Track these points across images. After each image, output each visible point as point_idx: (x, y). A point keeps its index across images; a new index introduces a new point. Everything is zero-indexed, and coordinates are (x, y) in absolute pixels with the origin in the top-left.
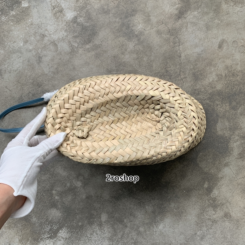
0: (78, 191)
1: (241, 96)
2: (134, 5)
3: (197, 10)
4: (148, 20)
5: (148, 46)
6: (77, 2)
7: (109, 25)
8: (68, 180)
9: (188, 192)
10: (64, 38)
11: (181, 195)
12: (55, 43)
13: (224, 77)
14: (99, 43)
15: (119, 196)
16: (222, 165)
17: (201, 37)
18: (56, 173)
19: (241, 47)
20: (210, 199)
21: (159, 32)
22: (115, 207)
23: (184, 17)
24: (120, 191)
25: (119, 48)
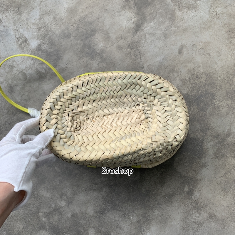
0: (63, 211)
1: (208, 97)
2: (92, 25)
3: (153, 21)
4: (107, 38)
5: (111, 62)
6: (39, 31)
7: (72, 48)
8: (52, 200)
9: (170, 198)
10: (31, 66)
11: (163, 201)
12: (23, 72)
13: (188, 81)
14: (65, 66)
15: (103, 210)
16: (199, 167)
17: (160, 46)
18: (40, 196)
19: (200, 50)
20: (193, 202)
21: (119, 48)
22: (101, 222)
23: (142, 30)
24: (104, 205)
25: (84, 68)
